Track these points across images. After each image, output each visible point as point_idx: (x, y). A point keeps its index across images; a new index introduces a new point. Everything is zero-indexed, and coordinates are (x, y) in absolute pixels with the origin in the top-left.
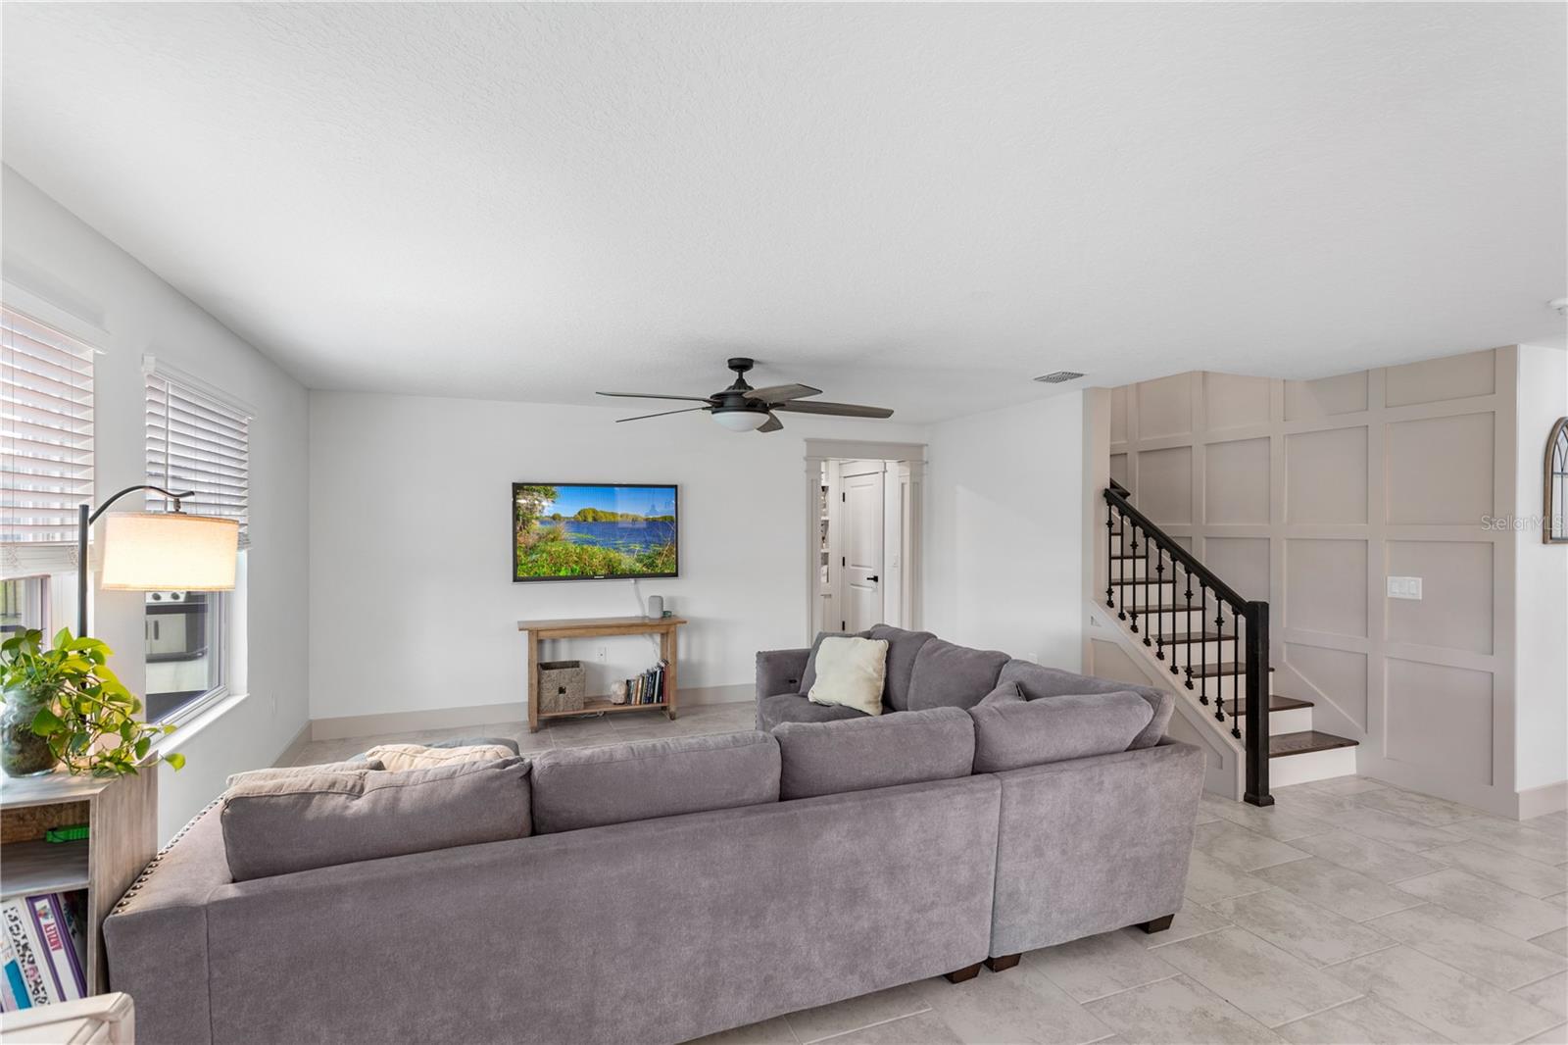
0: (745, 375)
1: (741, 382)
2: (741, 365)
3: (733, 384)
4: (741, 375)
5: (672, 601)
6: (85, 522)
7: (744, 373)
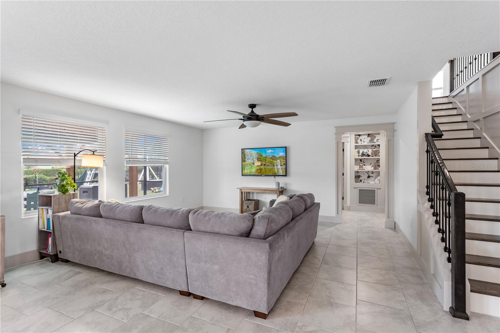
0: (254, 109)
1: (252, 112)
2: (253, 106)
3: (250, 112)
4: (252, 110)
5: (286, 184)
6: (75, 155)
7: (253, 109)
